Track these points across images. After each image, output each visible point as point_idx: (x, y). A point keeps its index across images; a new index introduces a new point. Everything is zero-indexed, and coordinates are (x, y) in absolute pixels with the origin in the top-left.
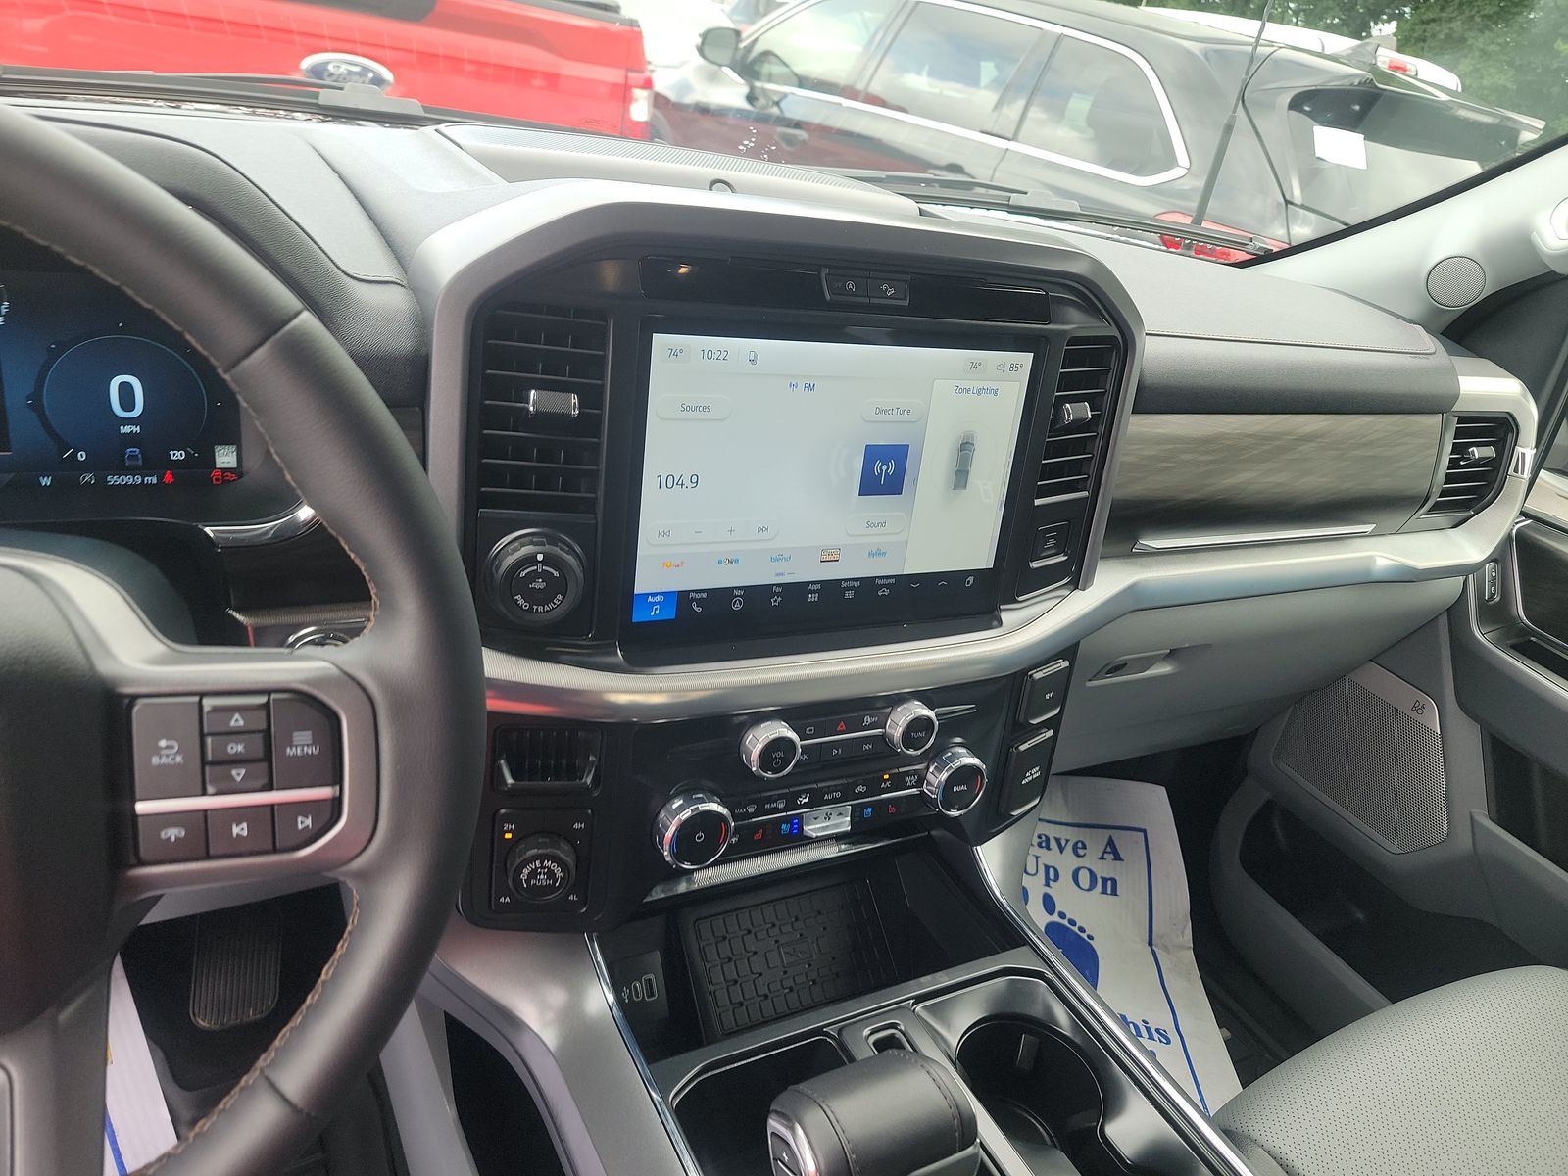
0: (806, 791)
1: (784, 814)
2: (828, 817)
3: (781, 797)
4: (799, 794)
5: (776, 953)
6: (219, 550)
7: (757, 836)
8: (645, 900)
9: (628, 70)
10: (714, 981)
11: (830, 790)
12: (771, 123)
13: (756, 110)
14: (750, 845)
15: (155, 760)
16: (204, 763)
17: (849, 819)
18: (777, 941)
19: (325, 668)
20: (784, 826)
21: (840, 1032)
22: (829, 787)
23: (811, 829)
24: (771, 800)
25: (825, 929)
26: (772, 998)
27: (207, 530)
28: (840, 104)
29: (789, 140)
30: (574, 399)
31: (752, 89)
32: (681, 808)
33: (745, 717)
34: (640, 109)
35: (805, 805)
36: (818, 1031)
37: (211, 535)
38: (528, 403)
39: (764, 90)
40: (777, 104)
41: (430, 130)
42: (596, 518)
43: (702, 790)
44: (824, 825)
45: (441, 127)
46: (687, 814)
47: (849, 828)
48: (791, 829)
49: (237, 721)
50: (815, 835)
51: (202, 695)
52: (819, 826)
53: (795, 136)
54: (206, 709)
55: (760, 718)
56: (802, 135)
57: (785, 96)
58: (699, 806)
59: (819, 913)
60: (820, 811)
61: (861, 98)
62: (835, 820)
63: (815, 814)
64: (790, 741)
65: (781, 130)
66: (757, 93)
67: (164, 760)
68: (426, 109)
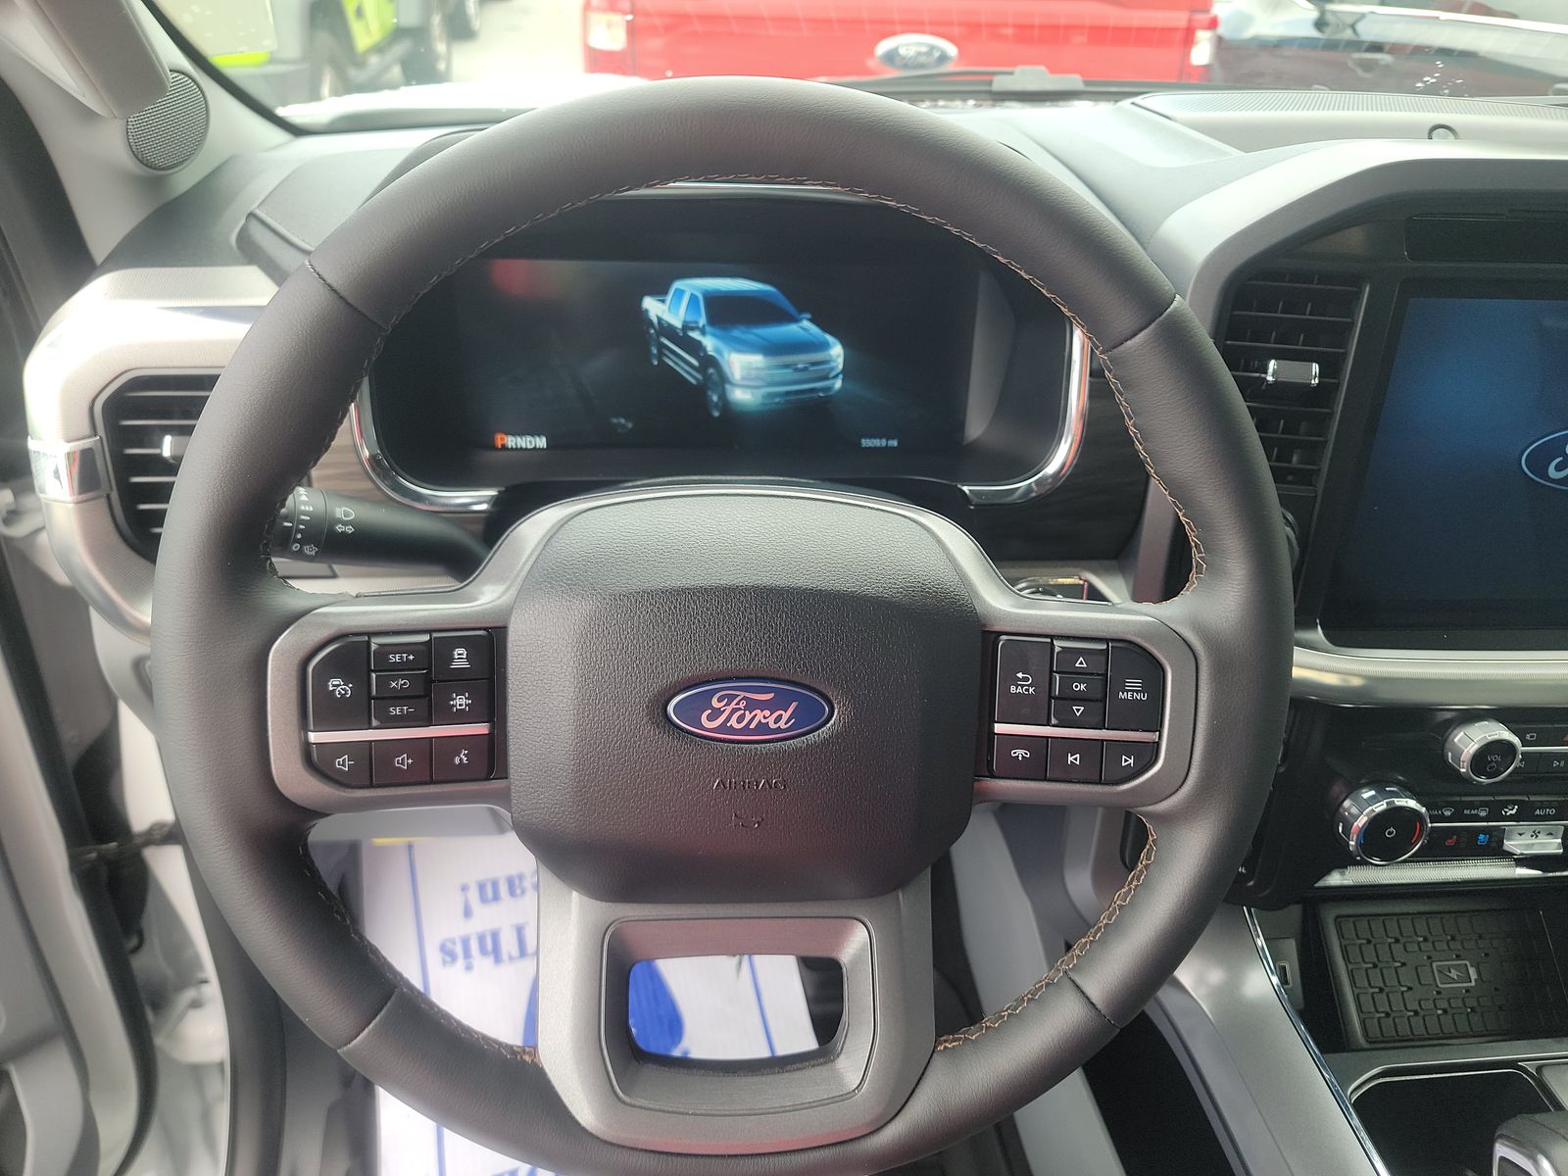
0: (1514, 803)
1: (1486, 824)
2: (1535, 834)
3: (1484, 804)
4: (1505, 804)
5: (1428, 969)
6: (972, 507)
7: (1449, 843)
8: (1316, 885)
9: (1194, 10)
10: (1357, 985)
11: (1542, 805)
12: (1340, 49)
13: (1324, 37)
14: (1438, 850)
15: (1013, 689)
16: (1050, 697)
17: (1560, 841)
18: (1429, 958)
19: (1147, 622)
20: (1481, 837)
21: (1539, 1069)
22: (1541, 802)
23: (1515, 844)
24: (1472, 805)
25: (1487, 955)
26: (1424, 1017)
27: (966, 489)
28: (1438, 18)
29: (1368, 66)
30: (1315, 367)
31: (1323, 13)
32: (1373, 800)
33: (1453, 714)
34: (1202, 53)
35: (1511, 818)
36: (1512, 1064)
37: (967, 492)
38: (1266, 373)
39: (1334, 13)
40: (1353, 27)
41: (1126, 103)
42: (1316, 491)
43: (1397, 783)
44: (1528, 842)
45: (1138, 100)
46: (1381, 807)
47: (1561, 851)
48: (1489, 841)
49: (1081, 663)
50: (1519, 852)
51: (1052, 637)
52: (1521, 842)
53: (1376, 61)
54: (1057, 649)
55: (1471, 716)
56: (1384, 58)
57: (1363, 16)
58: (1395, 800)
59: (1481, 937)
60: (1525, 826)
61: (1466, 8)
62: (1543, 839)
63: (1521, 829)
64: (1510, 745)
65: (1356, 55)
66: (1329, 17)
67: (1019, 690)
68: (1087, 83)
